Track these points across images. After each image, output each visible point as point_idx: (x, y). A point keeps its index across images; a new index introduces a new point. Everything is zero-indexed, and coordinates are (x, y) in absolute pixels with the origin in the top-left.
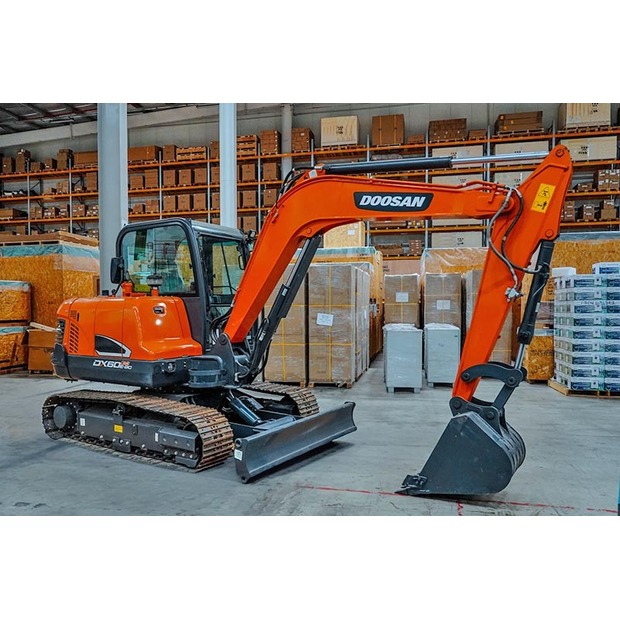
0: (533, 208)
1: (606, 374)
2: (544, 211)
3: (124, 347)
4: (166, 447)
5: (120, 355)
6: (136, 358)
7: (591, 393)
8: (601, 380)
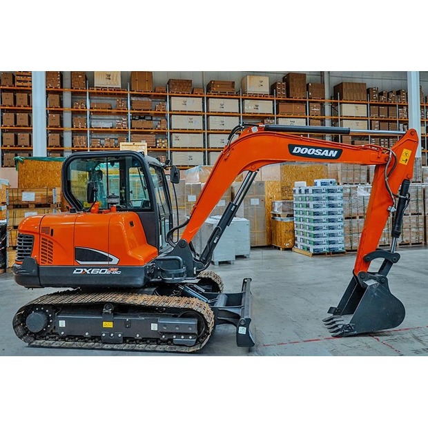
0: (400, 162)
1: (330, 242)
2: (406, 164)
3: (110, 256)
4: (164, 333)
5: (107, 263)
6: (124, 265)
7: (323, 254)
8: (328, 246)
